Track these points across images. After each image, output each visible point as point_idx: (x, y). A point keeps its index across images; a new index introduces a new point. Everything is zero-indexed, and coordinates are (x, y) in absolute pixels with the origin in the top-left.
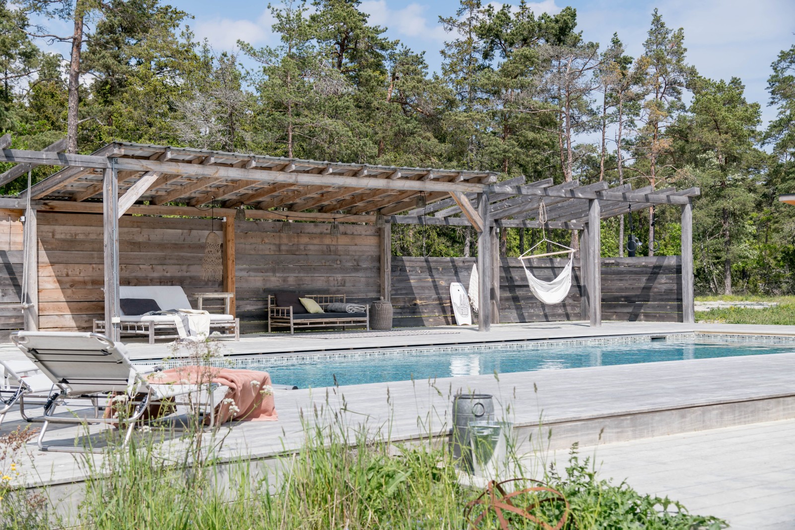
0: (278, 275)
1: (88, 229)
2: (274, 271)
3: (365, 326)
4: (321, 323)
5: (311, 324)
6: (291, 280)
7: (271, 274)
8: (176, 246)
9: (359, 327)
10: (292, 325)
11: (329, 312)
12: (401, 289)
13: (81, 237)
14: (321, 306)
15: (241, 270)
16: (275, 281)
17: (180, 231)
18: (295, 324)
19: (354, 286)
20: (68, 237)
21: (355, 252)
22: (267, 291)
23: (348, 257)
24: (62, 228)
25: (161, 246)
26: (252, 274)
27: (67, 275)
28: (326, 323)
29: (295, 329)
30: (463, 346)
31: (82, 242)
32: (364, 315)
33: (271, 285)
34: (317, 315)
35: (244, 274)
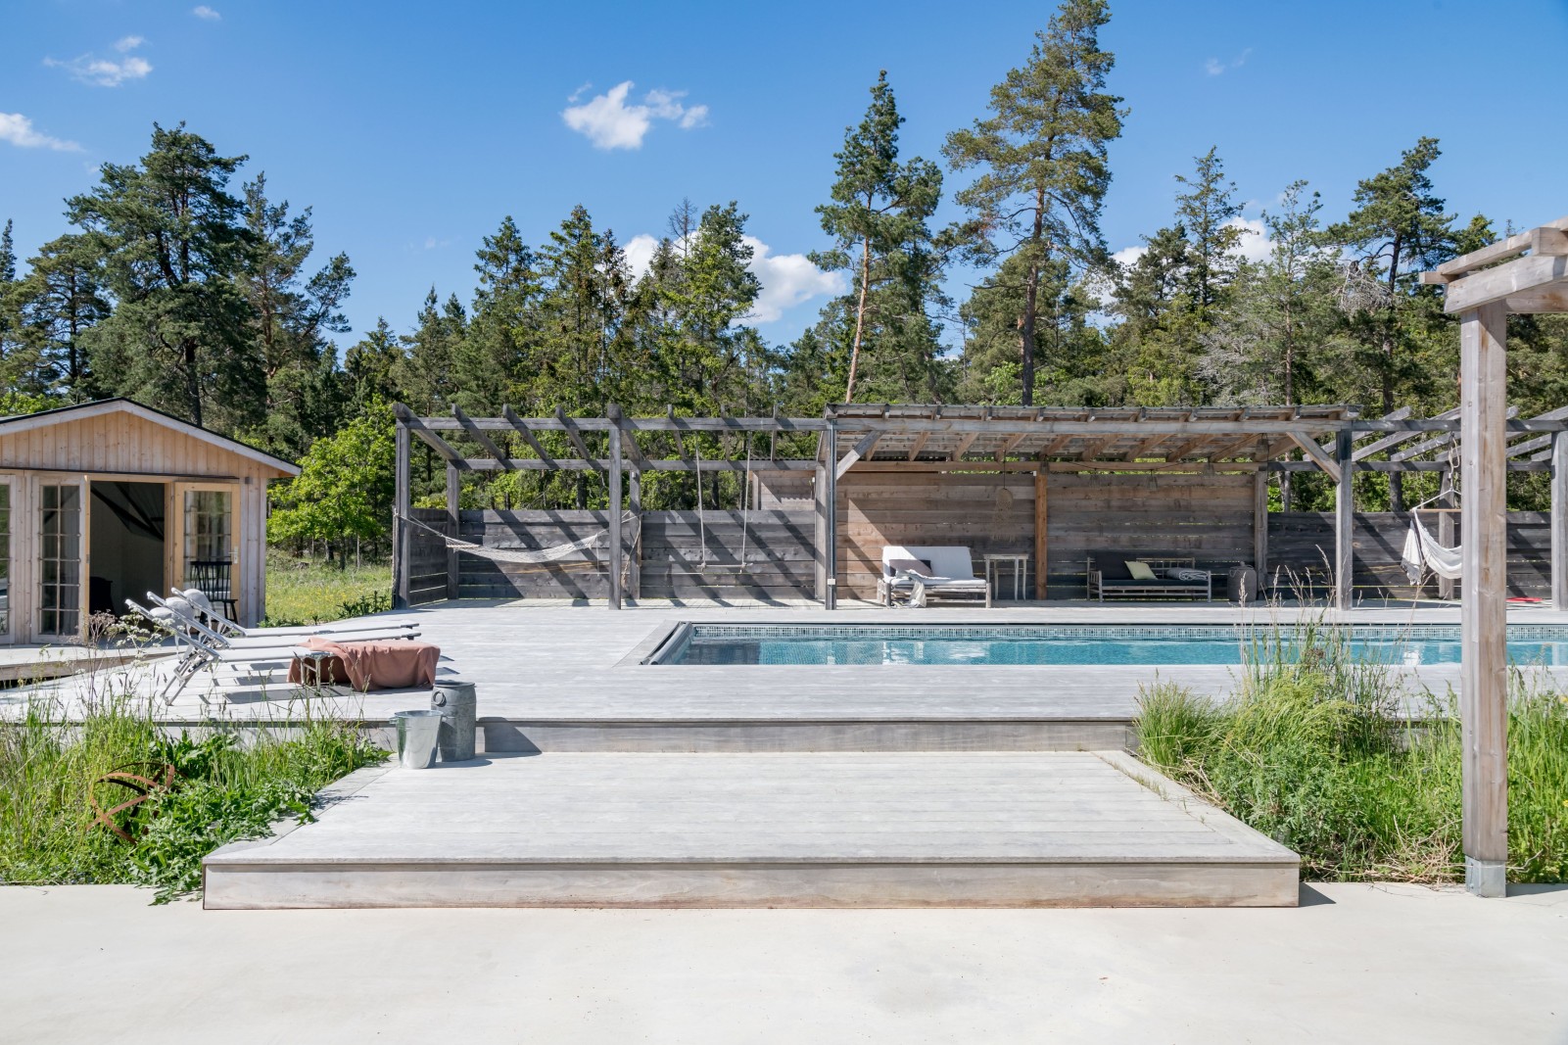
0: (1105, 534)
1: (881, 488)
2: (1101, 529)
3: (1206, 597)
4: (1142, 591)
5: (1127, 591)
6: (1124, 541)
7: (1097, 534)
8: (980, 504)
9: (1197, 599)
10: (1100, 591)
11: (1164, 578)
12: (1287, 552)
13: (874, 496)
14: (1154, 572)
15: (1058, 529)
16: (1102, 542)
17: (984, 487)
18: (1104, 591)
19: (1214, 548)
20: (861, 496)
21: (1217, 506)
22: (1089, 553)
23: (1206, 513)
24: (854, 487)
25: (961, 504)
26: (1072, 533)
27: (859, 534)
28: (1148, 591)
29: (1104, 597)
30: (1218, 628)
31: (875, 501)
32: (1205, 583)
33: (1094, 547)
34: (1144, 582)
35: (1061, 533)
